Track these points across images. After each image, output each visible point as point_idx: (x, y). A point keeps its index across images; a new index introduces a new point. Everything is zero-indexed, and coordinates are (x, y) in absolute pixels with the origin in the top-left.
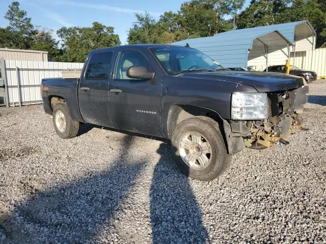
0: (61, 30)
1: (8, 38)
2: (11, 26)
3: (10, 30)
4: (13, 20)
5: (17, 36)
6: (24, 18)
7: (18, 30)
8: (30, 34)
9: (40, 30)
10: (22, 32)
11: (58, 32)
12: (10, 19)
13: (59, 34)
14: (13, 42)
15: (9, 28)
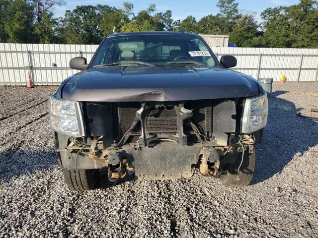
0: (265, 11)
1: (216, 24)
2: (220, 13)
3: (219, 17)
4: (223, 7)
5: (223, 21)
6: (233, 4)
7: (225, 16)
8: (234, 19)
9: (244, 14)
10: (228, 18)
11: (262, 14)
12: (221, 6)
13: (263, 16)
14: (220, 27)
15: (218, 15)
